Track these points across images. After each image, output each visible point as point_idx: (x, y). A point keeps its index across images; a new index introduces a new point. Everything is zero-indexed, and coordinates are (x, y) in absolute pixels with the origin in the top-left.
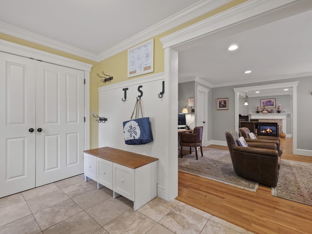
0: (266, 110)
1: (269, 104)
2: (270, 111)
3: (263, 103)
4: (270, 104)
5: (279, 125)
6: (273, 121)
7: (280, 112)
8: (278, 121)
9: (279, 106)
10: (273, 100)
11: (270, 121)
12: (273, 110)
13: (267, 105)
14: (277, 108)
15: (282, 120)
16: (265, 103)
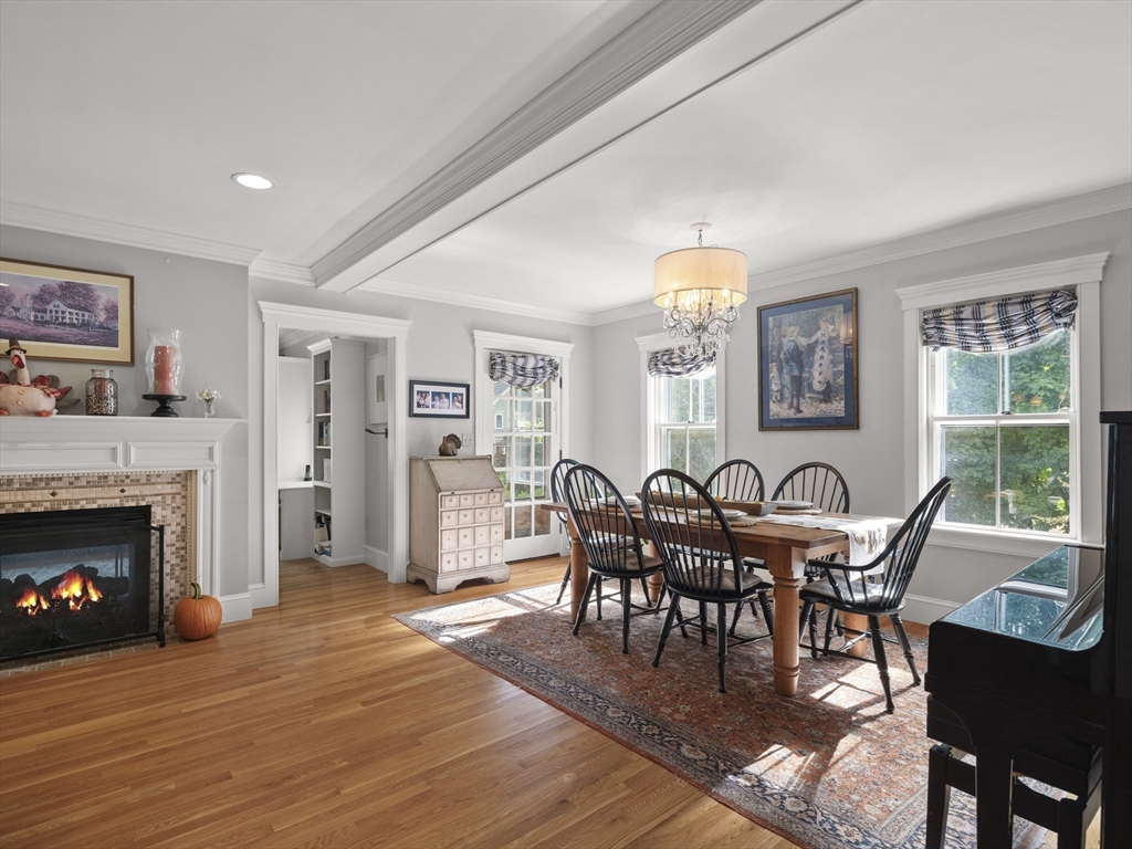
0: (39, 381)
1: (71, 315)
2: (78, 393)
4: (85, 325)
5: (161, 529)
6: (116, 492)
7: (172, 405)
8: (159, 488)
9: (162, 355)
10: (110, 290)
11: (77, 494)
12: (110, 389)
13: (45, 323)
14: (150, 371)
15: (186, 478)
16: (29, 303)
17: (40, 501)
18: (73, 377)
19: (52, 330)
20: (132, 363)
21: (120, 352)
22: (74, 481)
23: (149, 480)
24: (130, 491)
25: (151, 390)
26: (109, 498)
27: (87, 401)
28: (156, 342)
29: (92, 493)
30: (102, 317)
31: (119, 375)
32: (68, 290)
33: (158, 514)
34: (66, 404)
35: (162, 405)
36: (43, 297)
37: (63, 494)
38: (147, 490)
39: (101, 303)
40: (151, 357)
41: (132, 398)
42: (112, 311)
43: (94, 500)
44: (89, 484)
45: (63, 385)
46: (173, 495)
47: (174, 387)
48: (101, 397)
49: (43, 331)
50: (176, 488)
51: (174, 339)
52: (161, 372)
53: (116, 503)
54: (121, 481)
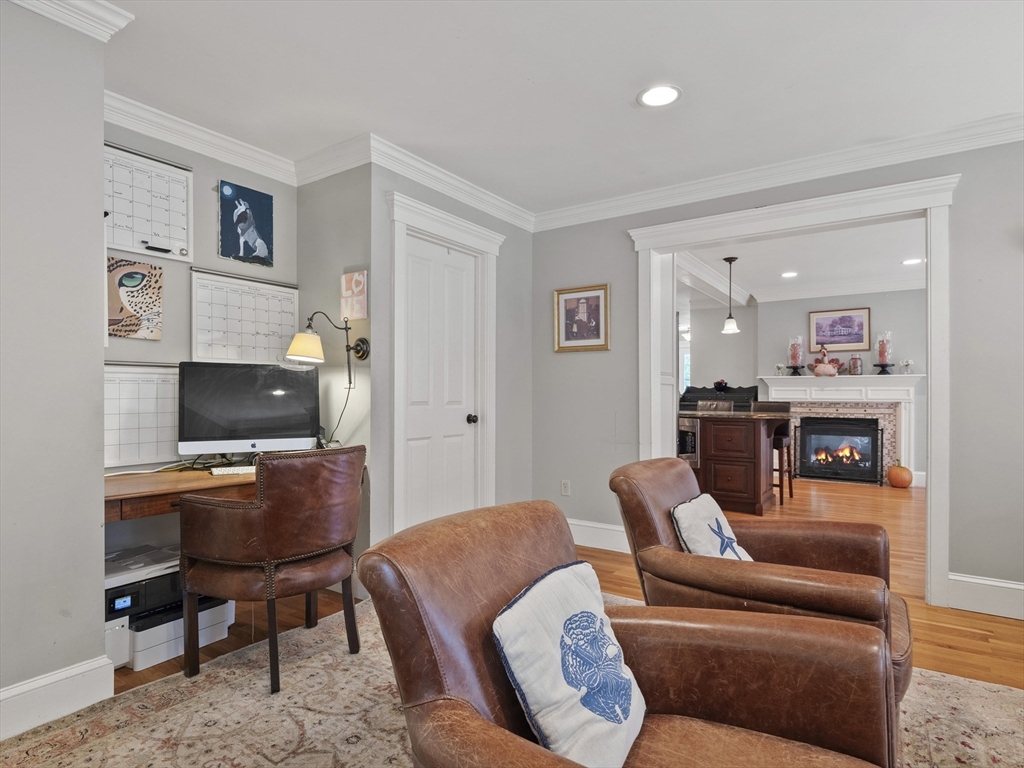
0: (832, 361)
1: (844, 331)
2: (846, 366)
3: (819, 328)
4: (849, 334)
5: (882, 430)
6: (862, 411)
7: (888, 369)
8: (882, 411)
9: (883, 345)
10: (860, 316)
11: (846, 411)
12: (859, 362)
13: (833, 336)
14: (877, 352)
16: (828, 329)
17: (831, 413)
18: (844, 359)
20: (869, 350)
21: (864, 345)
22: (845, 405)
23: (878, 405)
24: (869, 411)
25: (877, 362)
26: (859, 414)
27: (847, 369)
28: (880, 338)
29: (852, 411)
30: (856, 329)
31: (863, 356)
32: (843, 320)
33: (882, 424)
34: (842, 370)
35: (883, 369)
36: (832, 326)
37: (841, 411)
38: (876, 411)
39: (856, 323)
40: (877, 346)
41: (870, 367)
42: (861, 326)
43: (853, 414)
44: (851, 407)
45: (841, 362)
46: (890, 415)
47: (889, 359)
48: (855, 367)
49: (833, 339)
50: (891, 411)
51: (888, 336)
52: (882, 353)
53: (862, 416)
54: (866, 405)
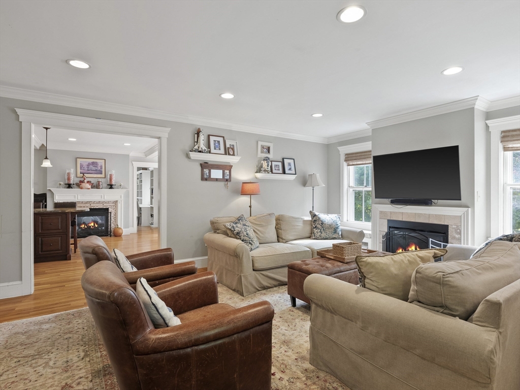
0: (88, 182)
1: (94, 168)
2: (95, 184)
3: (81, 166)
4: (96, 170)
5: (111, 213)
6: (102, 205)
7: (113, 186)
8: (110, 204)
9: (111, 176)
10: (101, 163)
11: (95, 205)
12: (101, 183)
13: (89, 170)
14: (109, 179)
15: (116, 202)
16: (86, 166)
18: (94, 181)
19: (90, 172)
20: (105, 178)
21: (103, 175)
22: (94, 202)
23: (108, 202)
24: (105, 205)
25: (109, 183)
26: (100, 206)
27: (96, 186)
28: (110, 173)
30: (99, 168)
31: (103, 180)
32: (93, 163)
33: (110, 210)
34: (93, 187)
35: (111, 186)
36: (89, 165)
37: (92, 205)
38: (108, 205)
39: (99, 166)
40: (109, 177)
41: (105, 185)
42: (101, 167)
43: (98, 206)
44: (97, 203)
46: (113, 206)
47: (113, 183)
48: (99, 185)
49: (88, 172)
50: (114, 204)
51: (113, 172)
52: (111, 180)
53: (102, 207)
54: (103, 202)
